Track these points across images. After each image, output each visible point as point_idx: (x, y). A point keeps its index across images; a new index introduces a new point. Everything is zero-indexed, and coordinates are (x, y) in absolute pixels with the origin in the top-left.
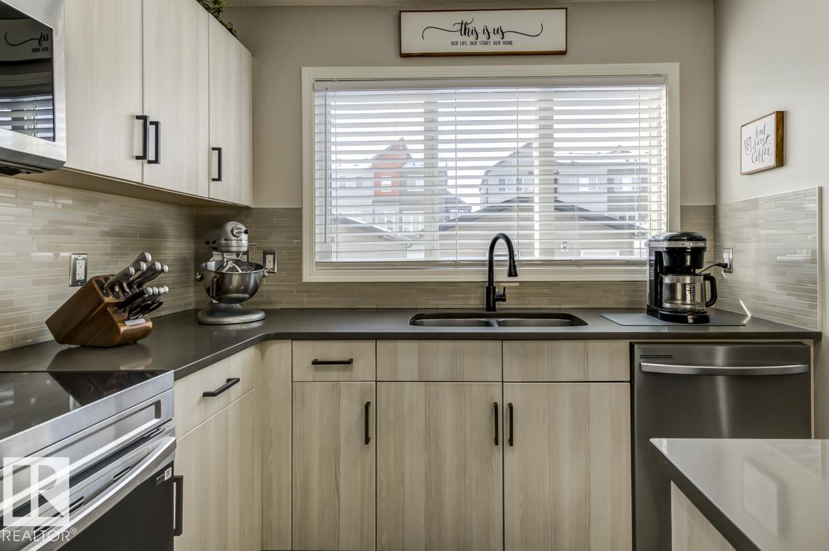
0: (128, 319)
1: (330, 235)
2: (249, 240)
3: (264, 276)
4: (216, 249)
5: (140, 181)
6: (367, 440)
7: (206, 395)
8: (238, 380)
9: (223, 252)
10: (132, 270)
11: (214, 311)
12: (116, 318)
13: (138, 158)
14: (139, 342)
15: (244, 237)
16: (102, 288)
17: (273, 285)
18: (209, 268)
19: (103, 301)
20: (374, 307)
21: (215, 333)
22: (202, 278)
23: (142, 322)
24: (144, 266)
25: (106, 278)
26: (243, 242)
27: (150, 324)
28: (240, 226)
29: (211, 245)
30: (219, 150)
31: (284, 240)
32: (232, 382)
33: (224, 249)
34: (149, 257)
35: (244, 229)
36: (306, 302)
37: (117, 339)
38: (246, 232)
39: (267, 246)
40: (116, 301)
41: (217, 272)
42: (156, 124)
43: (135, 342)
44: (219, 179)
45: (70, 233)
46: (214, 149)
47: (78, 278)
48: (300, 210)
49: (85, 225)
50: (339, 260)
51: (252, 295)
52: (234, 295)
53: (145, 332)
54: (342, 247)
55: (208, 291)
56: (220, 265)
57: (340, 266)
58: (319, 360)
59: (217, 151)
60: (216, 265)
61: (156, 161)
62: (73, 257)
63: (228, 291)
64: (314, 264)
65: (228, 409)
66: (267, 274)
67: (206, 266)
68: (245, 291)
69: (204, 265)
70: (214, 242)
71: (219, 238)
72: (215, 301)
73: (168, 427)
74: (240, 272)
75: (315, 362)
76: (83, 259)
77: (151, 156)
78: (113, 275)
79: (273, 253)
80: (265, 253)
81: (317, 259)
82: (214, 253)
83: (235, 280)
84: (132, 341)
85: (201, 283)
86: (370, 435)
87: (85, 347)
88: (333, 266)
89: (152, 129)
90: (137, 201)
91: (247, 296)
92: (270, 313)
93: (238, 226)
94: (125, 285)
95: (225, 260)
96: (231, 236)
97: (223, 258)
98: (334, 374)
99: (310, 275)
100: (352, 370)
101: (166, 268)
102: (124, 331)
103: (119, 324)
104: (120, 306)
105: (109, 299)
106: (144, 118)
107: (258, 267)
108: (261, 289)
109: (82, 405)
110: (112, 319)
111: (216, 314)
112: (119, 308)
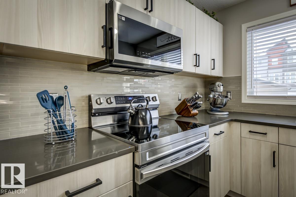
0: (193, 110)
1: (253, 85)
2: (223, 88)
3: (228, 100)
4: (213, 91)
5: (195, 72)
6: (274, 166)
7: (215, 134)
8: (224, 132)
9: (215, 92)
10: (194, 97)
11: (212, 110)
12: (190, 109)
13: (195, 66)
14: (195, 117)
15: (222, 87)
16: (187, 101)
17: (230, 103)
18: (211, 97)
19: (187, 105)
20: (275, 114)
21: (212, 117)
22: (209, 100)
23: (196, 111)
24: (197, 96)
25: (188, 99)
26: (221, 88)
27: (198, 112)
28: (221, 83)
29: (211, 90)
30: (214, 60)
31: (234, 88)
32: (222, 132)
33: (215, 91)
34: (198, 93)
35: (222, 84)
36: (243, 110)
37: (191, 115)
38: (222, 85)
39: (228, 90)
40: (190, 105)
41: (213, 98)
42: (199, 55)
43: (194, 117)
44: (214, 69)
45: (178, 87)
46: (212, 60)
47: (179, 99)
48: (241, 77)
49: (181, 85)
50: (257, 95)
51: (224, 106)
52: (219, 106)
53: (197, 114)
54: (258, 90)
55: (211, 104)
56: (214, 96)
57: (258, 97)
58: (252, 131)
59: (213, 60)
60: (213, 96)
61: (199, 66)
62: (179, 93)
63: (217, 104)
64: (247, 97)
65: (220, 140)
66: (229, 99)
67: (210, 96)
68: (222, 105)
69: (209, 96)
70: (212, 89)
71: (214, 88)
72: (212, 107)
73: (208, 140)
74: (221, 98)
75: (250, 132)
76: (181, 94)
77: (198, 65)
78: (189, 98)
79: (230, 92)
80: (227, 92)
81: (248, 95)
82: (212, 92)
83: (219, 101)
84: (194, 116)
85: (209, 101)
86: (275, 164)
87: (183, 116)
88: (255, 97)
89: (198, 57)
90: (191, 77)
91: (223, 106)
92: (230, 113)
93: (220, 83)
94: (192, 101)
95: (216, 94)
96: (218, 87)
97: (215, 94)
98: (258, 137)
99: (245, 100)
100: (266, 137)
101: (202, 96)
102: (192, 113)
103: (191, 111)
104: (191, 106)
105: (189, 104)
106: (196, 54)
107: (227, 97)
108: (227, 104)
109: (183, 131)
110: (189, 109)
111: (213, 111)
112: (191, 107)
